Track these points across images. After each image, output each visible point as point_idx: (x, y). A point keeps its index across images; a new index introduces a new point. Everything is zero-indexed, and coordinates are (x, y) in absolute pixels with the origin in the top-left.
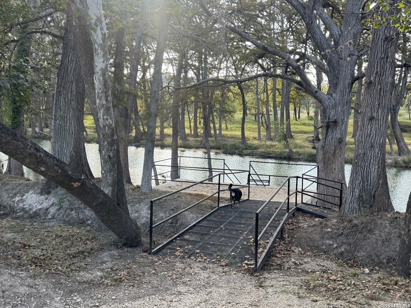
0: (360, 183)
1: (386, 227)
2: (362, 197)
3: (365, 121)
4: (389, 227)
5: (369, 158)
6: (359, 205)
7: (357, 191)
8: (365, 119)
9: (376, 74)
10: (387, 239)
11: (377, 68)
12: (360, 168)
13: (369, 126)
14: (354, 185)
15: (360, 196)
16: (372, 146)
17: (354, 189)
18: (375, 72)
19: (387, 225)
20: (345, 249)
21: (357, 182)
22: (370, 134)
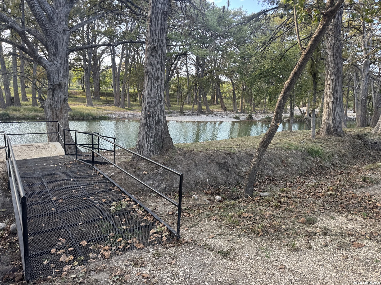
0: (153, 131)
1: (183, 161)
2: (157, 141)
3: (153, 81)
4: (185, 160)
5: (158, 110)
6: (155, 147)
7: (151, 137)
8: (153, 79)
9: (158, 41)
10: (188, 169)
11: (158, 37)
12: (152, 118)
13: (156, 85)
14: (149, 133)
15: (155, 141)
16: (159, 101)
17: (149, 136)
18: (157, 39)
19: (183, 159)
20: (166, 185)
21: (151, 130)
22: (157, 91)
